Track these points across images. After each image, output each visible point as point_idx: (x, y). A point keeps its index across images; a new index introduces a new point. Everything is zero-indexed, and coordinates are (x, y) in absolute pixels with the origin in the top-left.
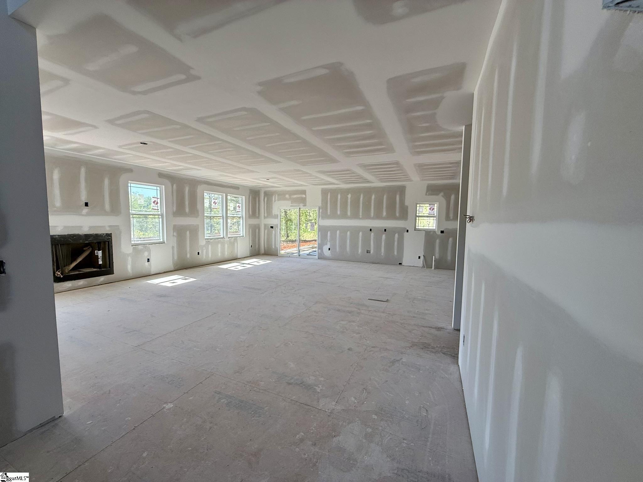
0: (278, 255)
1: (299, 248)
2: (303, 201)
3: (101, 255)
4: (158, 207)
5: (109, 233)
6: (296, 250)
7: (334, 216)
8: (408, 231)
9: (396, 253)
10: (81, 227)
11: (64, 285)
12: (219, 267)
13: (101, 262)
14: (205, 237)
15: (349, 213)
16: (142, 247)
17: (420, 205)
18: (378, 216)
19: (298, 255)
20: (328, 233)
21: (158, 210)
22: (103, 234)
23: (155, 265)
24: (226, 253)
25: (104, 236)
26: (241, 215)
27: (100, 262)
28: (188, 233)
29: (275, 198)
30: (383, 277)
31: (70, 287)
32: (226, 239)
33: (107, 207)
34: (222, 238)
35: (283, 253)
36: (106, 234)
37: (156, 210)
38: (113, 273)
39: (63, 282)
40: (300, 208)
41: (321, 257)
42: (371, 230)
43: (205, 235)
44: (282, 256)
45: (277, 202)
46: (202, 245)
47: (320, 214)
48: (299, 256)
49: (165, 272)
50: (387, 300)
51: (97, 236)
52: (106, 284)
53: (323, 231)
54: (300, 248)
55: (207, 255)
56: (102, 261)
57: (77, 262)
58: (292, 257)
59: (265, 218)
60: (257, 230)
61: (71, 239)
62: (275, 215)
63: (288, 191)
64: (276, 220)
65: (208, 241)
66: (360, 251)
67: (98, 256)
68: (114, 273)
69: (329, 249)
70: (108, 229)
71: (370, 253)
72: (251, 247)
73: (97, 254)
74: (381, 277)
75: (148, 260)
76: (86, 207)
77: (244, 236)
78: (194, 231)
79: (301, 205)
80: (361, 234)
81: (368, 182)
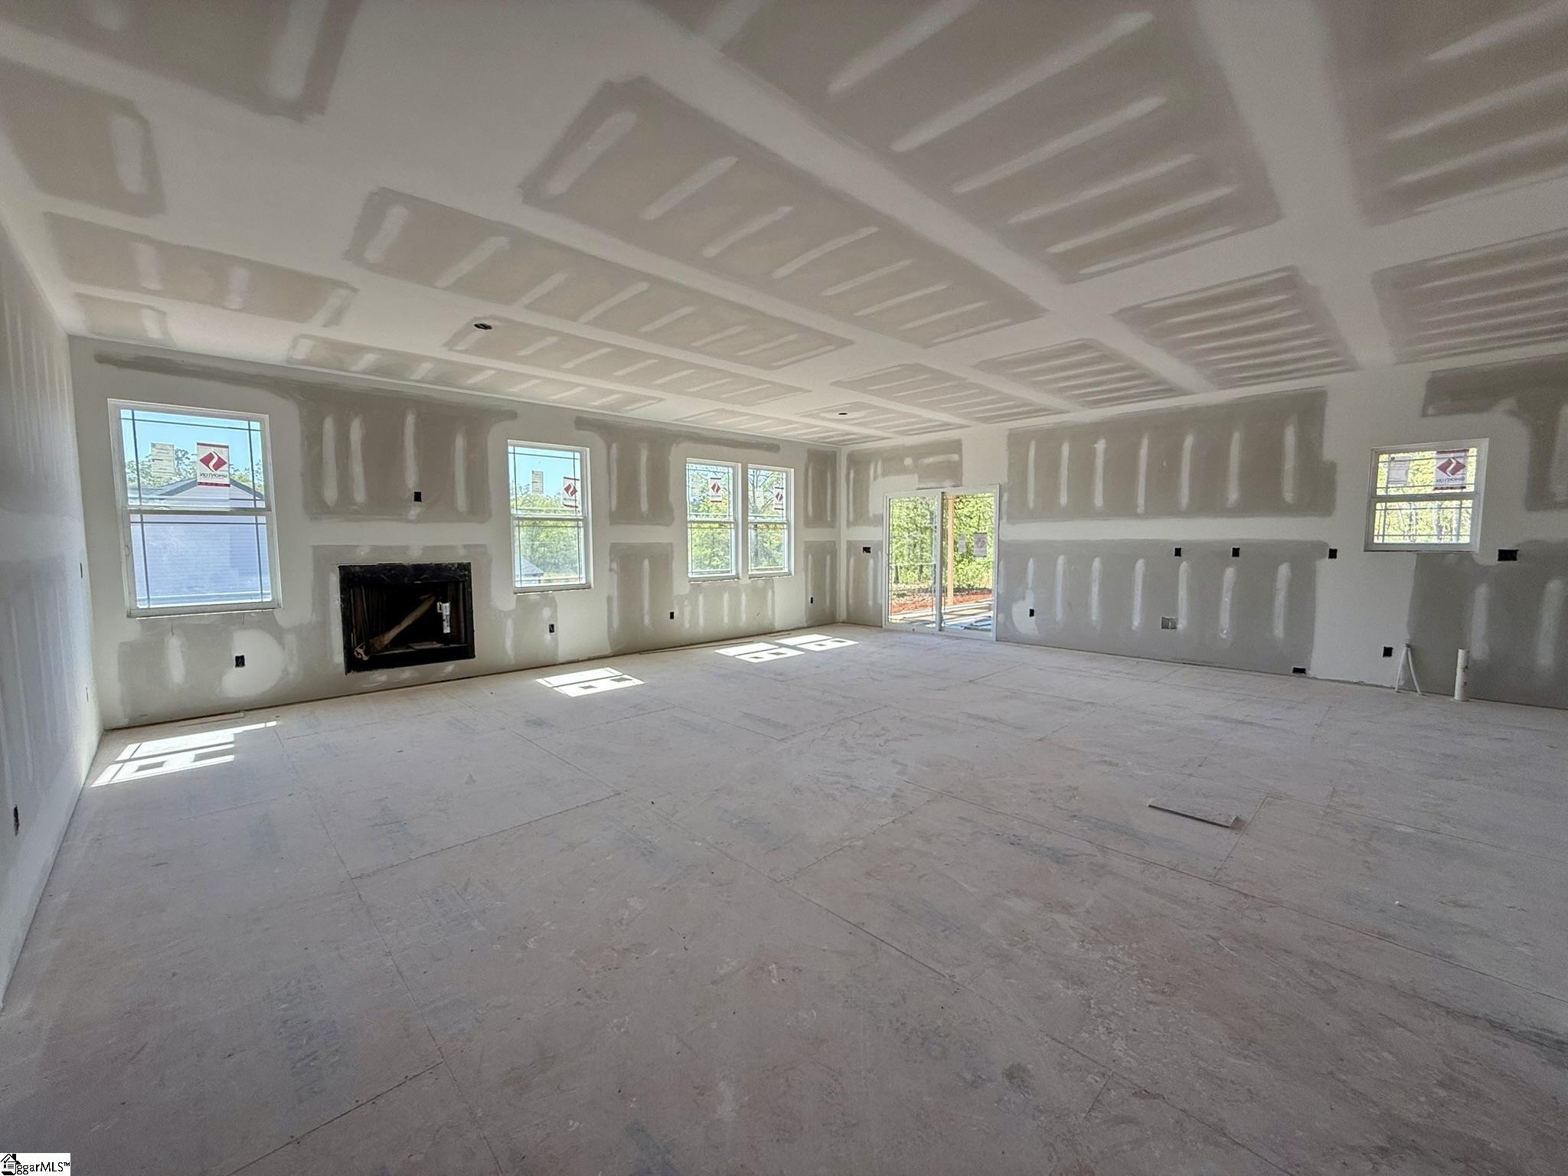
0: (881, 627)
1: (940, 609)
2: (953, 472)
3: (448, 613)
4: (576, 500)
5: (465, 562)
6: (930, 613)
7: (1048, 510)
8: (1333, 554)
9: (1279, 632)
10: (407, 548)
11: (371, 677)
12: (717, 651)
13: (449, 628)
14: (690, 575)
15: (1099, 501)
16: (539, 597)
17: (1393, 455)
18: (1208, 503)
19: (938, 628)
20: (1027, 564)
21: (576, 507)
22: (453, 564)
23: (567, 643)
24: (744, 617)
25: (453, 569)
26: (785, 519)
27: (447, 630)
28: (646, 563)
29: (875, 471)
30: (1226, 720)
31: (384, 682)
32: (745, 581)
33: (461, 501)
34: (733, 578)
35: (898, 621)
36: (459, 564)
37: (571, 509)
38: (473, 656)
39: (370, 670)
40: (943, 493)
41: (1006, 636)
42: (1178, 552)
43: (690, 570)
44: (895, 630)
45: (880, 479)
46: (681, 594)
47: (1004, 507)
48: (940, 630)
49: (589, 659)
50: (1237, 819)
51: (439, 567)
52: (459, 679)
53: (1011, 558)
54: (943, 608)
55: (694, 618)
56: (451, 626)
57: (402, 628)
58: (922, 634)
59: (849, 524)
60: (828, 558)
61: (385, 575)
62: (874, 515)
63: (911, 448)
64: (879, 529)
65: (697, 584)
66: (1136, 622)
67: (441, 614)
68: (476, 654)
69: (1032, 613)
70: (462, 552)
71: (1175, 628)
72: (812, 602)
73: (441, 609)
74: (1216, 718)
75: (552, 629)
76: (416, 502)
77: (793, 574)
78: (663, 560)
79: (948, 483)
80: (1140, 564)
81: (1171, 391)
